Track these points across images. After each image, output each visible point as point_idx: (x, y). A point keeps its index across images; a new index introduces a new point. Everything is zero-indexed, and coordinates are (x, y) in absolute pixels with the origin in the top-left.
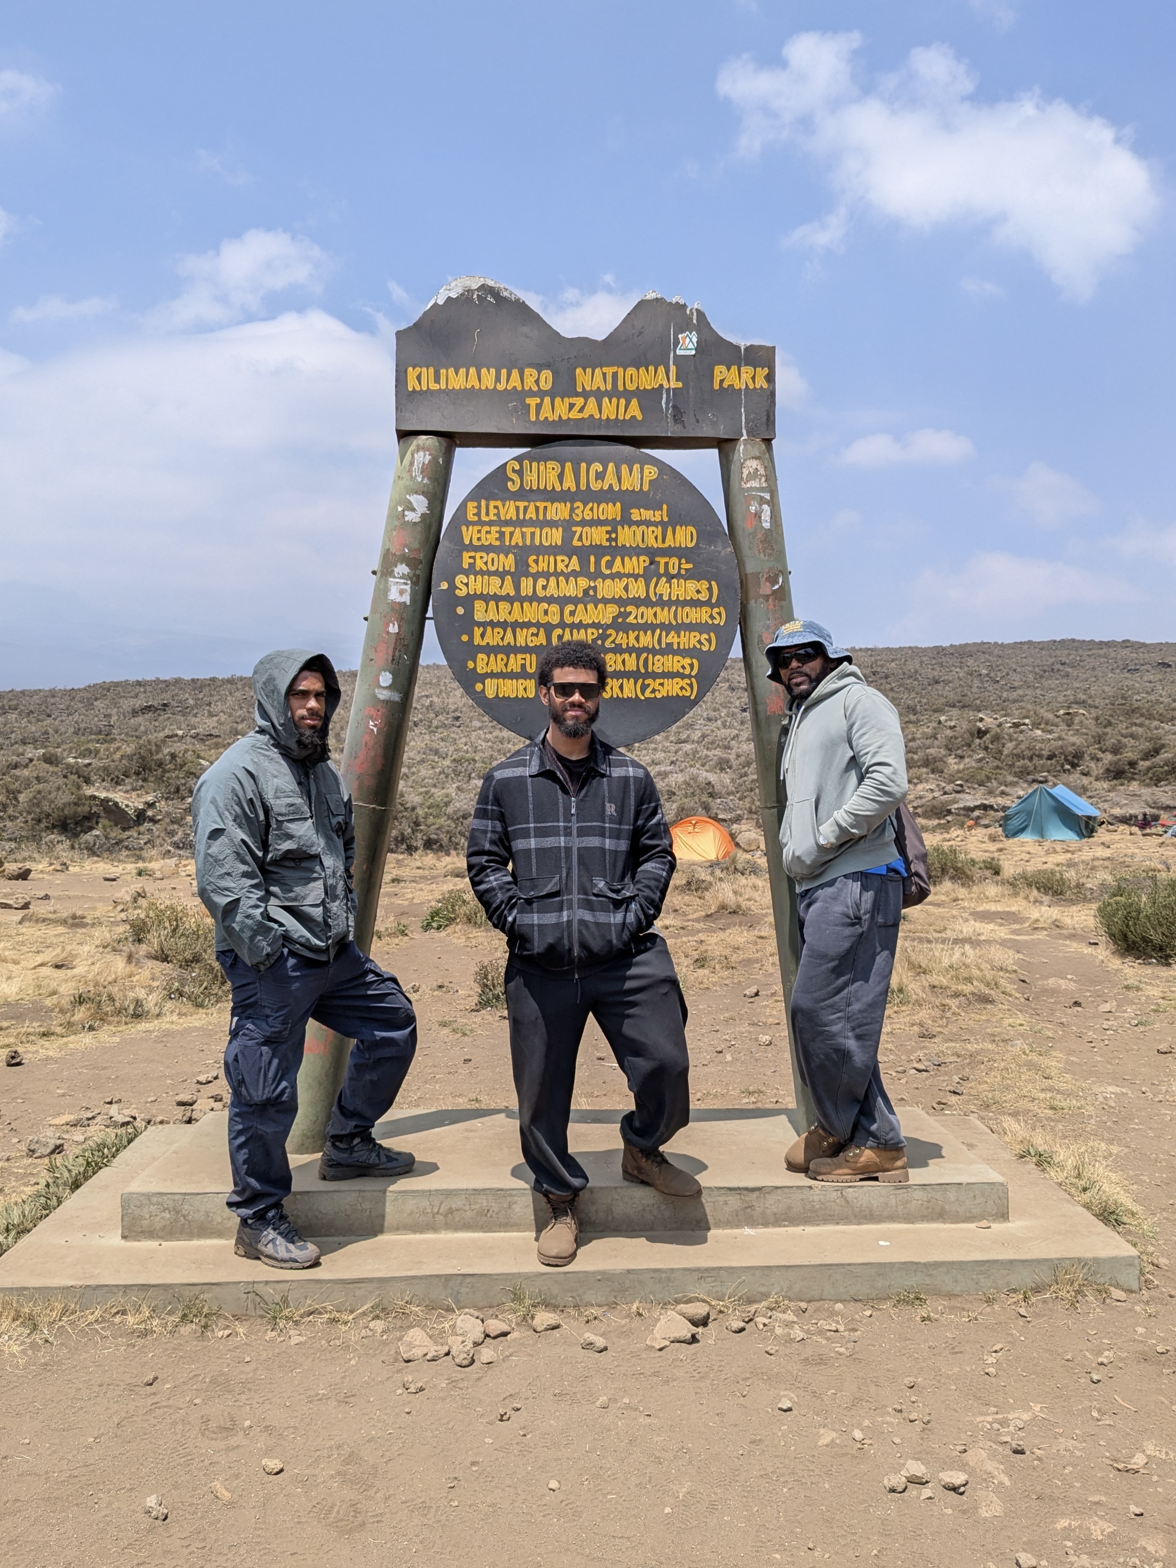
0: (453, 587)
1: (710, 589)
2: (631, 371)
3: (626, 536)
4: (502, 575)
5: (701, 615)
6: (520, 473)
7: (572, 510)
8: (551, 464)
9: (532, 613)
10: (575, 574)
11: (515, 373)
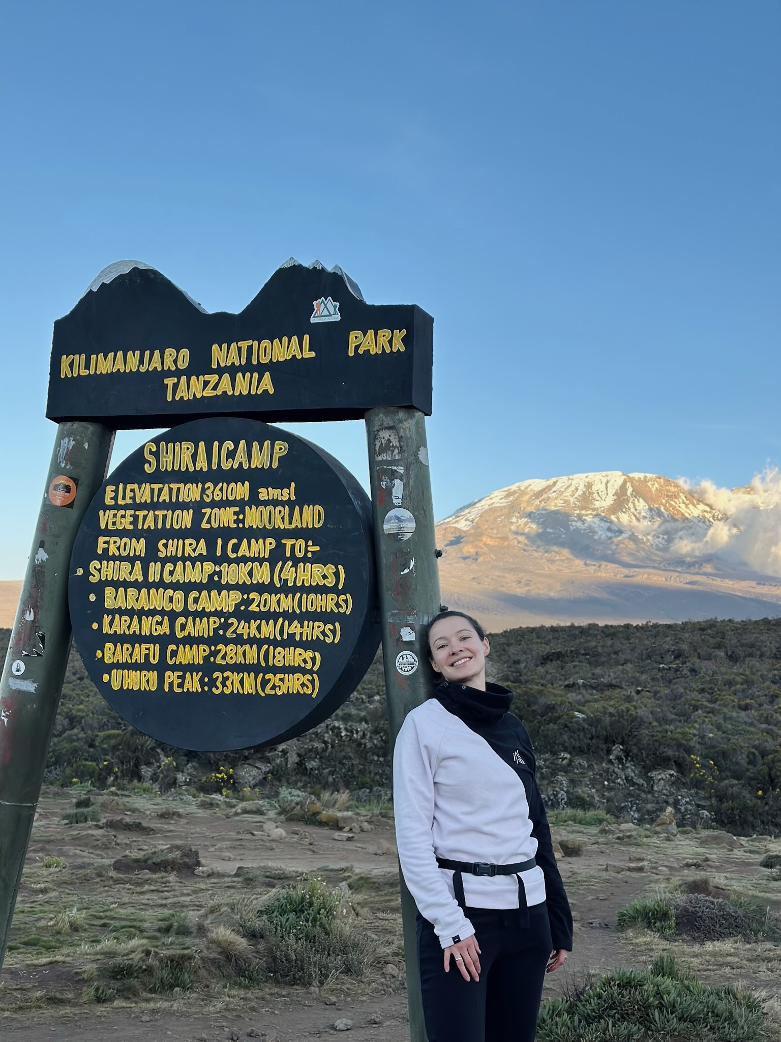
0: (87, 573)
1: (337, 574)
2: (265, 343)
3: (254, 518)
4: (131, 560)
5: (327, 603)
6: (157, 455)
7: (203, 491)
8: (185, 445)
9: (157, 600)
10: (202, 559)
11: (157, 353)
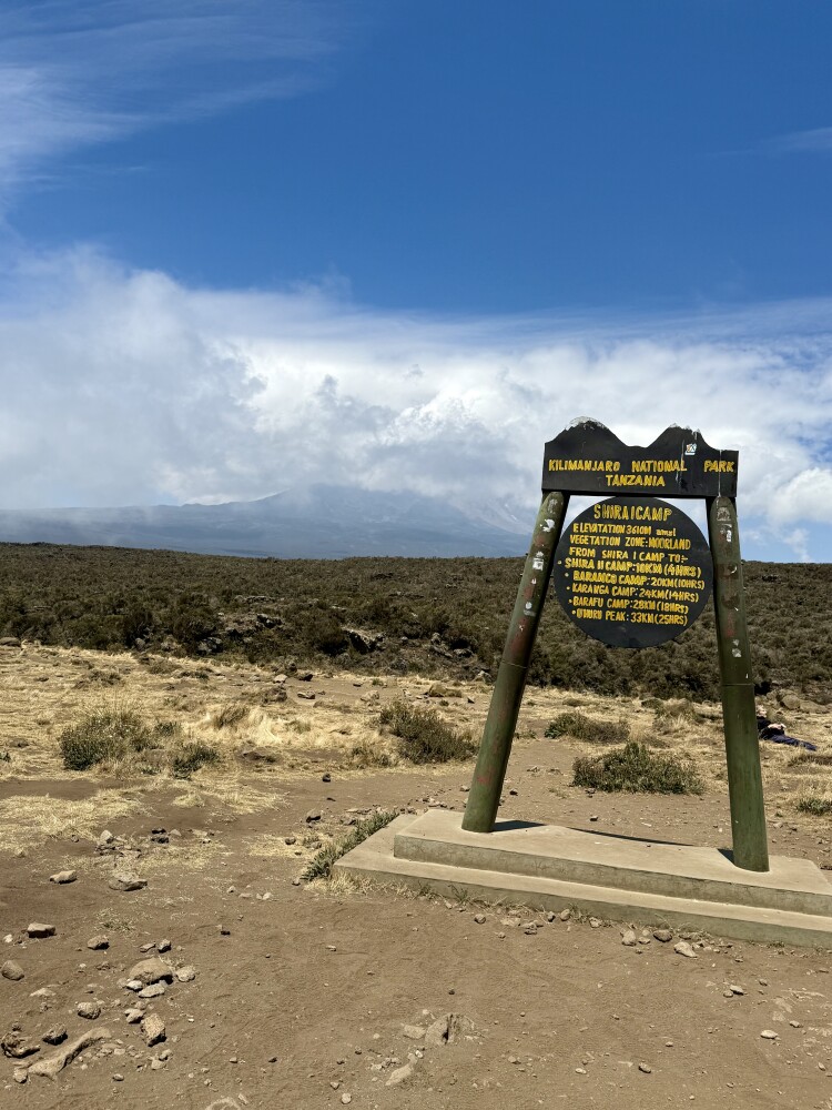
0: (564, 563)
1: (697, 571)
2: (660, 462)
3: (653, 543)
4: (589, 559)
5: (692, 584)
6: (601, 510)
7: (626, 529)
8: (616, 506)
9: (602, 578)
10: (625, 560)
11: (601, 463)
